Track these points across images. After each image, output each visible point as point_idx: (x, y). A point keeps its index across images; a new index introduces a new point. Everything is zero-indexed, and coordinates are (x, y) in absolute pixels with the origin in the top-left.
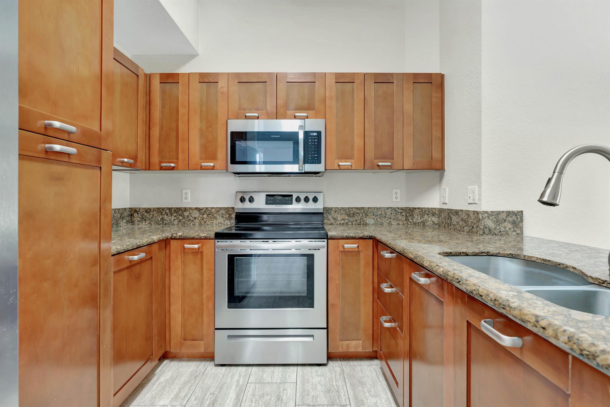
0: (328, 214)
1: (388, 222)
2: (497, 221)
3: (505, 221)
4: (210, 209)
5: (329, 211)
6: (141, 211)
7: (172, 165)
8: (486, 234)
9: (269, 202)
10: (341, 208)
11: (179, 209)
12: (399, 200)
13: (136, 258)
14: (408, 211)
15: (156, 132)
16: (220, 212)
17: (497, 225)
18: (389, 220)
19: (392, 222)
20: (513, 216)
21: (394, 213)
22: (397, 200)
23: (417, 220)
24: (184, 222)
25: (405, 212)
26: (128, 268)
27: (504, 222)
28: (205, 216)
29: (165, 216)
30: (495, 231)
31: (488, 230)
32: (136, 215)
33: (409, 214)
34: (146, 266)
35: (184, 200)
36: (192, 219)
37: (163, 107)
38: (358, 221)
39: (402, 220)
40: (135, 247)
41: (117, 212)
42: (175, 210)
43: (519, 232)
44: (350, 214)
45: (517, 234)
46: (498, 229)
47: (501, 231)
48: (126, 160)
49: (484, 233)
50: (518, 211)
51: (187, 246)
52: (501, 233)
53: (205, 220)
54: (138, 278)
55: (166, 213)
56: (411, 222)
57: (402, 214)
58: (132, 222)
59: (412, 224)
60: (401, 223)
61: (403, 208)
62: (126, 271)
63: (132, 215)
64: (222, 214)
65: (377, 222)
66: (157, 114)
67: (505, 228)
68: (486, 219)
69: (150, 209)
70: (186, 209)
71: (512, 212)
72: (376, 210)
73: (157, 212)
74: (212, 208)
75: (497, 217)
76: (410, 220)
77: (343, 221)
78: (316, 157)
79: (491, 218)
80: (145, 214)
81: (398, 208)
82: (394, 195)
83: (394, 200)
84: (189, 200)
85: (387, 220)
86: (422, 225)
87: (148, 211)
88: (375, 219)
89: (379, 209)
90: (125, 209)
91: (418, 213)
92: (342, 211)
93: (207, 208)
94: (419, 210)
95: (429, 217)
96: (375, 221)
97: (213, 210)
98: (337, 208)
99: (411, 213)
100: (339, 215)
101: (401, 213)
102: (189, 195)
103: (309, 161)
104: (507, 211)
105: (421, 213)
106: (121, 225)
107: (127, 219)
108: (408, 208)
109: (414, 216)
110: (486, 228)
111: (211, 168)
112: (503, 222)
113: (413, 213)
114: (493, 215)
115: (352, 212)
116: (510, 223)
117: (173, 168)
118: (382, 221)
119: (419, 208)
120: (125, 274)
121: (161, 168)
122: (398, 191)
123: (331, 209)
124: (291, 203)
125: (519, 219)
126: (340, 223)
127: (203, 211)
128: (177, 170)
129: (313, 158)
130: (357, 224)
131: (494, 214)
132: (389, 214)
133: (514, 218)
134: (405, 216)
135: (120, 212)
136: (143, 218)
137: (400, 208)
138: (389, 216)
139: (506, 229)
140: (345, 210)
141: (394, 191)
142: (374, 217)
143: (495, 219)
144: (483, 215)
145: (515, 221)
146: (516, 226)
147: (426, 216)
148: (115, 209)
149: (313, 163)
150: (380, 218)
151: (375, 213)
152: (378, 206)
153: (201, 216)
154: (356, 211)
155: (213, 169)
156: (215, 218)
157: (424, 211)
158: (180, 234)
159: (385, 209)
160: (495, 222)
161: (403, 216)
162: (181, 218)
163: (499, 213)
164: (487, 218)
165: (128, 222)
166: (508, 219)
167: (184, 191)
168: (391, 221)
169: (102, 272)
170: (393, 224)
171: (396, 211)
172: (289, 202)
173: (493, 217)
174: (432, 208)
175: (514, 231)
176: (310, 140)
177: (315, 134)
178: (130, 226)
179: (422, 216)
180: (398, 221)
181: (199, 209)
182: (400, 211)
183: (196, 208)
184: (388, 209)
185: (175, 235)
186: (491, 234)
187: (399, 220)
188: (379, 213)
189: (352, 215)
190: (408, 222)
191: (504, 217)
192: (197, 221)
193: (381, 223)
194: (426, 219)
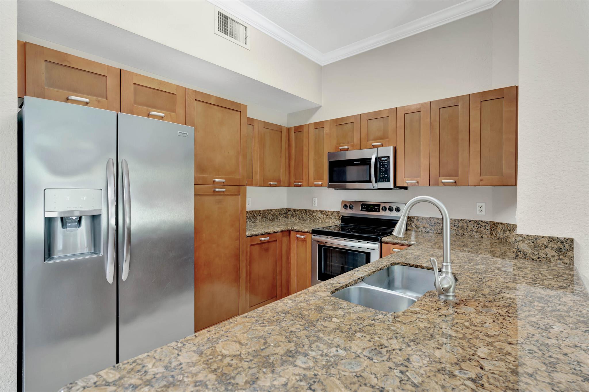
0: (411, 222)
1: (470, 234)
2: (535, 247)
3: (547, 247)
4: (327, 212)
5: (412, 219)
6: (292, 211)
7: (300, 184)
8: (520, 258)
9: (363, 209)
10: (423, 217)
11: (311, 210)
12: (483, 213)
13: (263, 239)
14: (493, 225)
15: (292, 163)
16: (334, 214)
17: (535, 250)
18: (472, 232)
19: (475, 235)
20: (558, 243)
21: (477, 226)
22: (481, 213)
23: (500, 236)
24: (313, 219)
25: (490, 225)
26: (259, 244)
27: (545, 248)
28: (325, 216)
29: (303, 215)
30: (532, 256)
31: (522, 254)
32: (289, 213)
33: (493, 229)
34: (273, 245)
35: (314, 205)
36: (317, 218)
37: (296, 147)
38: (439, 231)
39: (486, 233)
40: (264, 234)
41: (277, 211)
42: (308, 211)
43: (566, 260)
44: (431, 224)
45: (563, 263)
46: (536, 255)
47: (541, 257)
48: (272, 183)
49: (517, 256)
50: (565, 238)
51: (298, 236)
52: (540, 259)
53: (325, 219)
54: (267, 250)
55: (304, 213)
56: (495, 237)
57: (486, 228)
58: (287, 217)
59: (496, 238)
60: (485, 236)
61: (487, 221)
62: (258, 245)
63: (287, 213)
64: (335, 216)
65: (458, 233)
66: (293, 152)
67: (547, 254)
68: (520, 243)
69: (296, 210)
70: (314, 211)
71: (557, 238)
72: (457, 222)
73: (299, 212)
74: (329, 211)
75: (535, 242)
76: (494, 235)
77: (424, 229)
78: (386, 177)
79: (526, 242)
80: (294, 213)
81: (482, 221)
82: (478, 209)
83: (478, 213)
84: (316, 205)
85: (470, 232)
86: (504, 241)
87: (295, 211)
88: (456, 230)
89: (460, 220)
90: (283, 209)
91: (501, 228)
92: (424, 220)
93: (326, 211)
94: (502, 226)
95: (510, 234)
96: (456, 232)
97: (330, 213)
98: (419, 217)
99: (495, 228)
100: (421, 224)
101: (485, 226)
102: (316, 202)
103: (381, 180)
104: (549, 237)
105: (503, 228)
106: (280, 219)
107: (284, 215)
108: (492, 222)
109: (498, 230)
110: (520, 251)
111: (321, 185)
112: (543, 248)
113: (497, 228)
114: (529, 240)
115: (433, 222)
116: (553, 250)
117: (300, 186)
118: (463, 233)
119: (502, 223)
120: (257, 247)
121: (295, 186)
122: (483, 204)
123: (414, 218)
124: (379, 211)
125: (567, 247)
126: (422, 231)
127: (324, 213)
128: (303, 186)
129: (384, 178)
130: (438, 233)
131: (530, 238)
132: (472, 226)
133: (560, 245)
134: (490, 230)
135: (279, 211)
136: (292, 215)
137: (484, 222)
138: (471, 228)
139: (547, 256)
140: (426, 220)
141: (478, 204)
142: (455, 228)
143: (532, 244)
144: (516, 238)
145: (561, 248)
146: (563, 254)
147: (508, 232)
148: (276, 209)
149: (383, 182)
150: (461, 229)
151: (456, 225)
152: (460, 218)
153: (323, 216)
154: (437, 221)
155: (321, 186)
156: (330, 218)
157: (506, 227)
158: (295, 228)
159: (467, 222)
160: (532, 247)
161: (487, 229)
162: (311, 217)
163: (537, 238)
164: (522, 241)
165: (285, 217)
166: (550, 245)
167: (314, 199)
168: (473, 234)
169: (241, 244)
170: (475, 236)
171: (479, 224)
172: (378, 210)
173: (529, 241)
174: (513, 225)
175: (559, 259)
176: (381, 164)
177: (385, 159)
178: (286, 219)
179: (505, 232)
180: (482, 235)
181: (321, 212)
182: (484, 224)
183: (320, 211)
184: (470, 221)
185: (293, 229)
186: (527, 259)
187: (483, 233)
188: (461, 224)
189: (433, 224)
190: (492, 236)
191: (545, 243)
192: (320, 219)
193: (463, 235)
194: (508, 236)
